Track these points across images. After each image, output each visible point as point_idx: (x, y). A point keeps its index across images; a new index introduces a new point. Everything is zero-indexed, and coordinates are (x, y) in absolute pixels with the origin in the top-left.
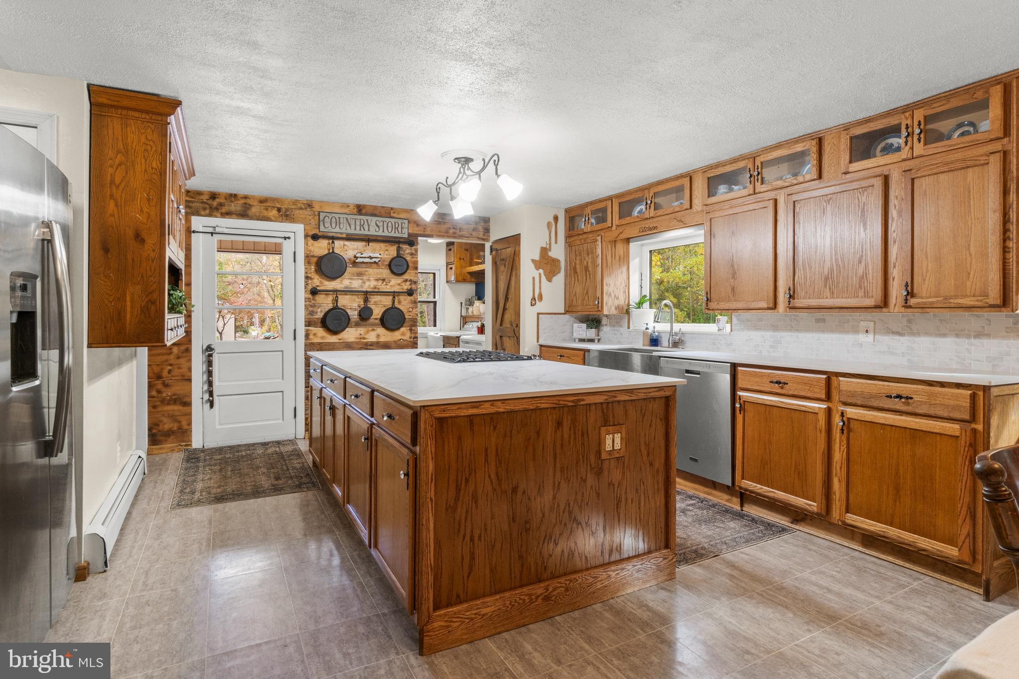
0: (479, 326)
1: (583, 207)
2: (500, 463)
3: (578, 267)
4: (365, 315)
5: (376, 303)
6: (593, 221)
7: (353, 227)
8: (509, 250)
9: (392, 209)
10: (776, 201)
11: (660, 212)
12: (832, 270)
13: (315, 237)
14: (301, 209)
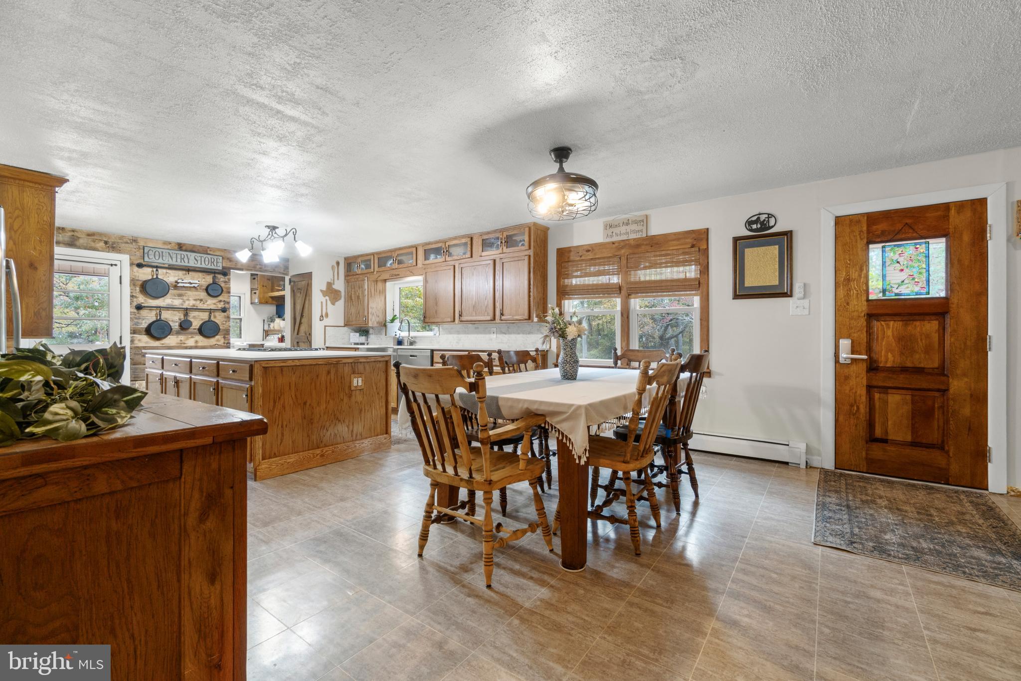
0: (280, 337)
1: (356, 257)
2: (297, 390)
3: (353, 296)
4: (184, 326)
5: (194, 317)
6: (363, 266)
7: (174, 259)
8: (303, 283)
9: (208, 248)
10: (454, 266)
11: (401, 266)
12: (476, 302)
13: (140, 266)
14: (127, 243)
